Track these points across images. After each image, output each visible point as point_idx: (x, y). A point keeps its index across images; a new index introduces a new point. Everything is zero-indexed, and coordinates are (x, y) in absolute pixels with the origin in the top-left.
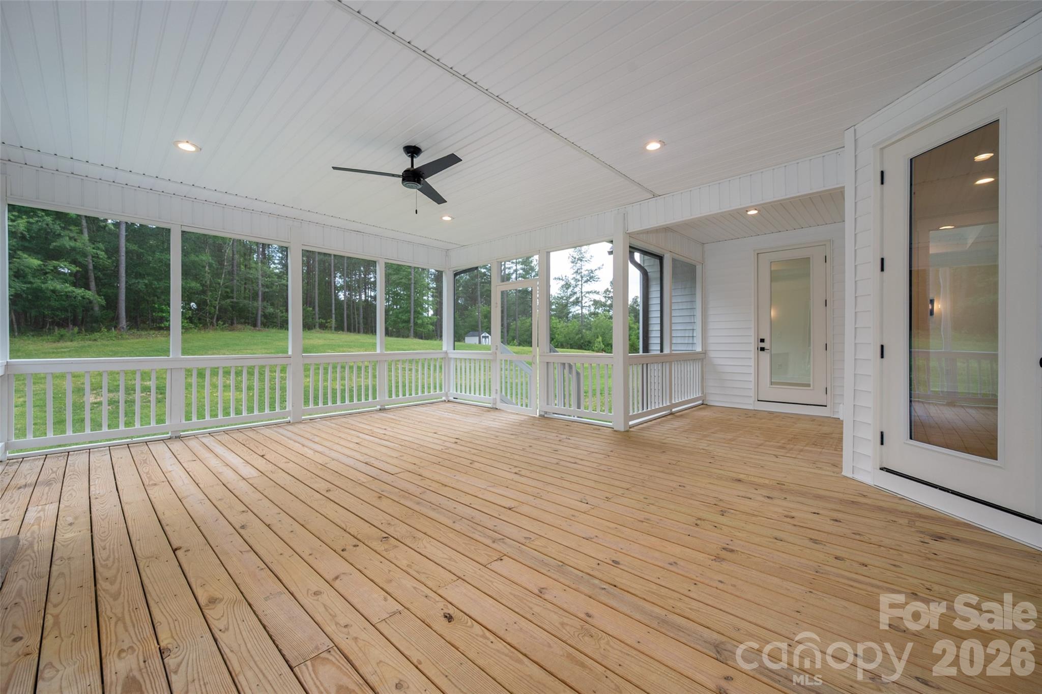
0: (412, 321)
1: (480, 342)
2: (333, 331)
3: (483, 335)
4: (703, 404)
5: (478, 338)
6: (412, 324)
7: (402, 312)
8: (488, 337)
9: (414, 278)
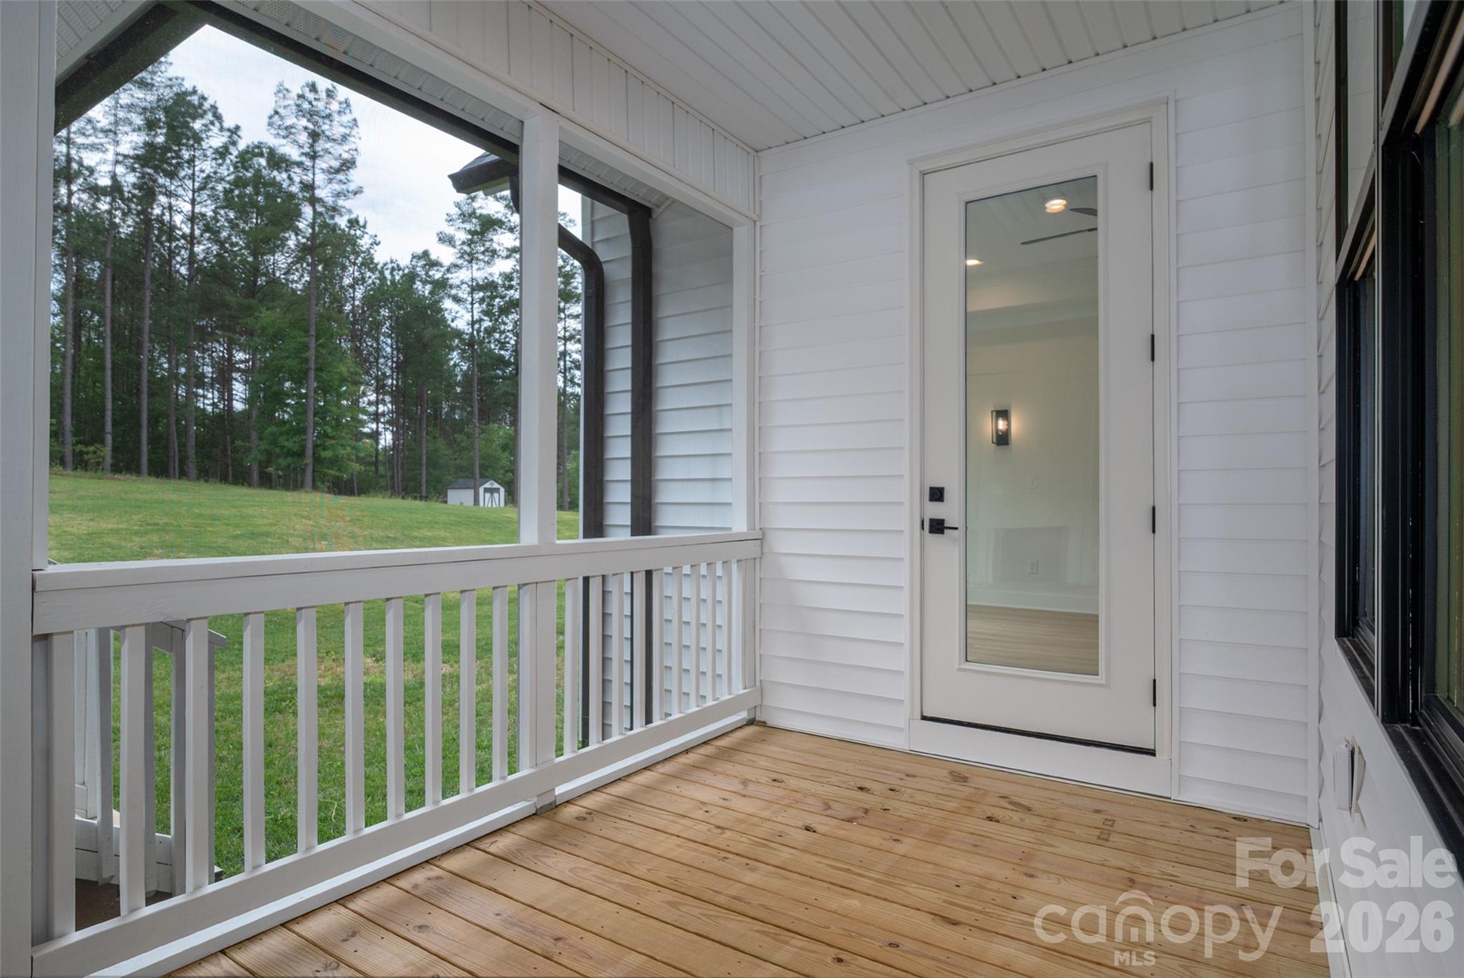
0: (309, 452)
1: (476, 501)
2: (109, 475)
3: (487, 485)
4: (751, 722)
5: (472, 491)
6: (309, 460)
7: (287, 433)
8: (497, 490)
9: (317, 357)
